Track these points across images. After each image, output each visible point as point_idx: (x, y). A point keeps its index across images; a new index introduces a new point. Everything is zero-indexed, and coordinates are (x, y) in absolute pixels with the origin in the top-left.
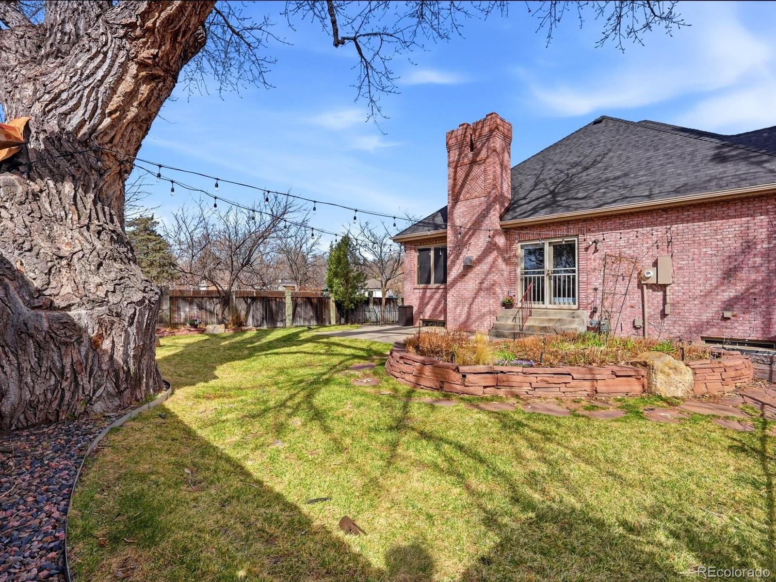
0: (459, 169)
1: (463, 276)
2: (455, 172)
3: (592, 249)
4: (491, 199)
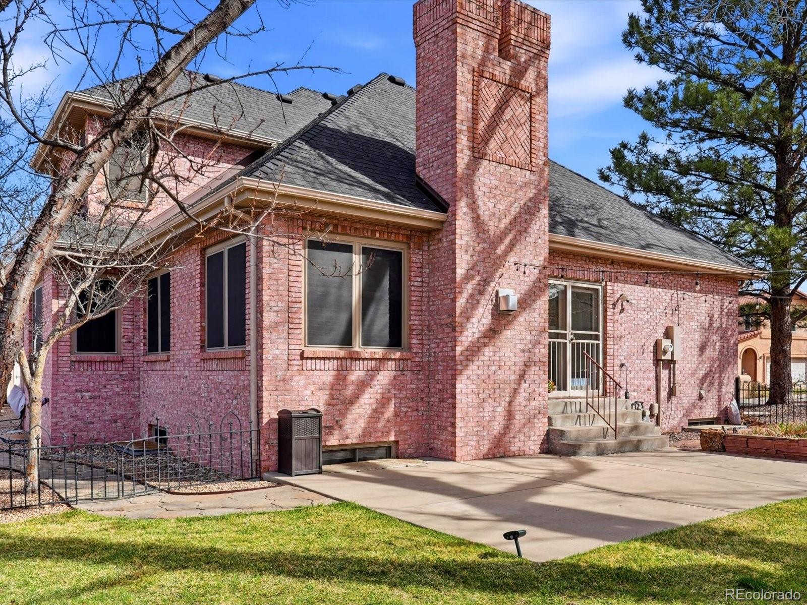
0: (482, 83)
2: (476, 85)
3: (619, 306)
4: (543, 182)
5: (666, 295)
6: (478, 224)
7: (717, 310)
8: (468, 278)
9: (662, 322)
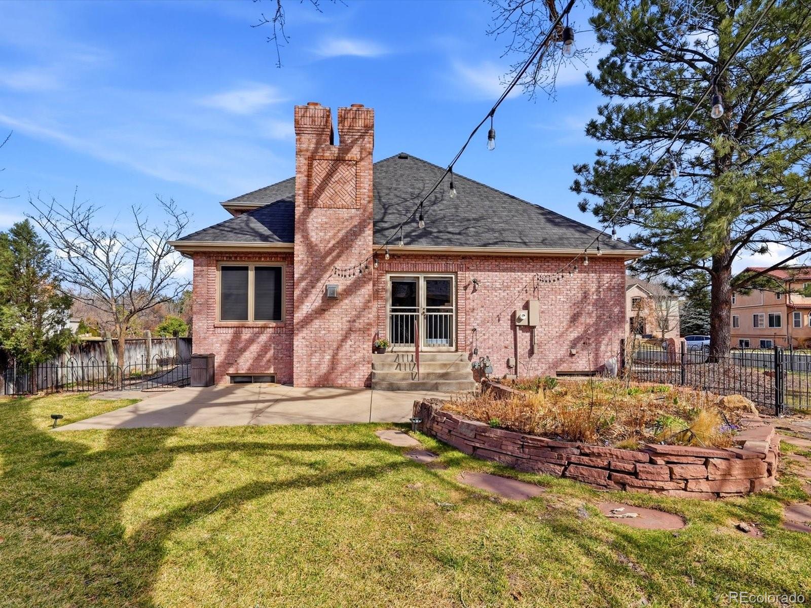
0: (315, 163)
1: (320, 311)
2: (310, 166)
3: (471, 288)
4: (367, 214)
5: (526, 277)
6: (311, 248)
7: (593, 288)
8: (302, 278)
9: (521, 297)
